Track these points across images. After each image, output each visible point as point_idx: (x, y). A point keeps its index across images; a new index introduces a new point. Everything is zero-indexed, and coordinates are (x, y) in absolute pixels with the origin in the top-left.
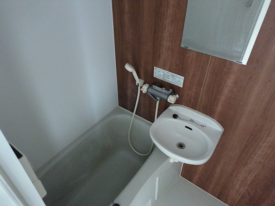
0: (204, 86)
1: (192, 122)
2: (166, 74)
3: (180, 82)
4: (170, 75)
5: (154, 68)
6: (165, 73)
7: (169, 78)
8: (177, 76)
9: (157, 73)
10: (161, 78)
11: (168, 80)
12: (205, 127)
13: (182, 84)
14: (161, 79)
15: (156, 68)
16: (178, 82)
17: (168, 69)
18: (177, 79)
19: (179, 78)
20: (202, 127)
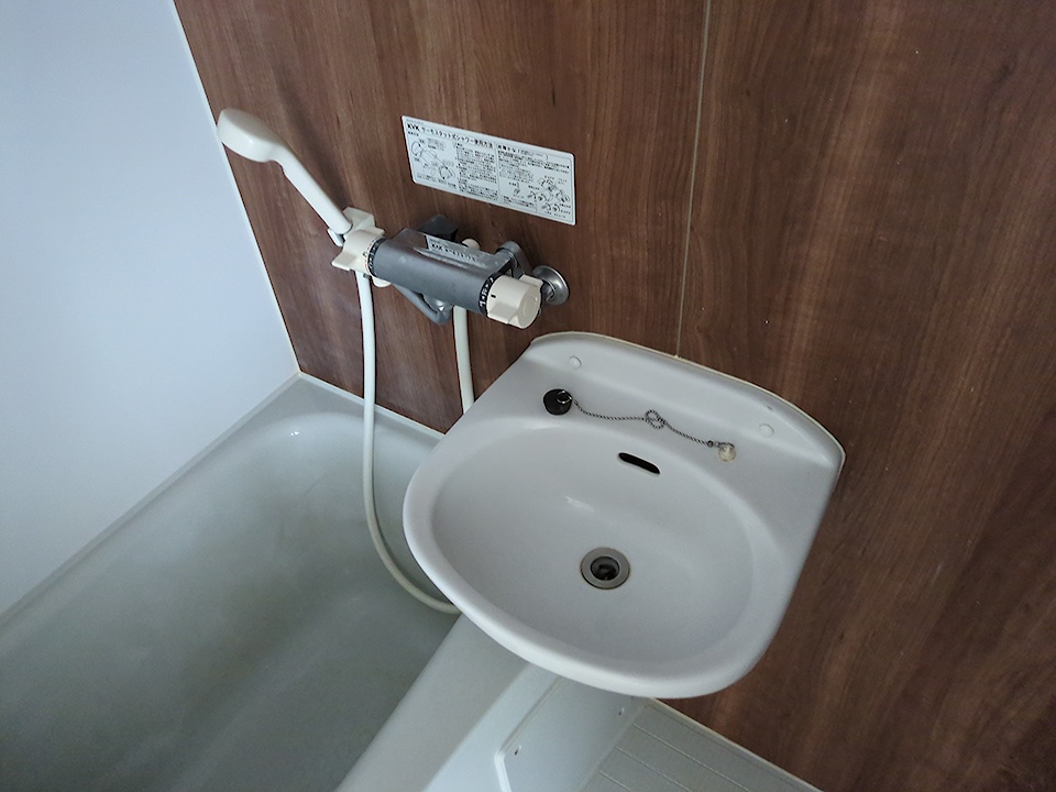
0: (698, 192)
1: (658, 424)
2: (472, 156)
3: (554, 192)
4: (493, 152)
5: (406, 126)
6: (467, 146)
7: (493, 174)
8: (534, 157)
9: (427, 157)
10: (451, 184)
11: (492, 186)
12: (728, 449)
13: (571, 202)
14: (457, 191)
15: (414, 121)
16: (547, 193)
17: (475, 117)
18: (539, 173)
19: (548, 167)
20: (715, 450)
